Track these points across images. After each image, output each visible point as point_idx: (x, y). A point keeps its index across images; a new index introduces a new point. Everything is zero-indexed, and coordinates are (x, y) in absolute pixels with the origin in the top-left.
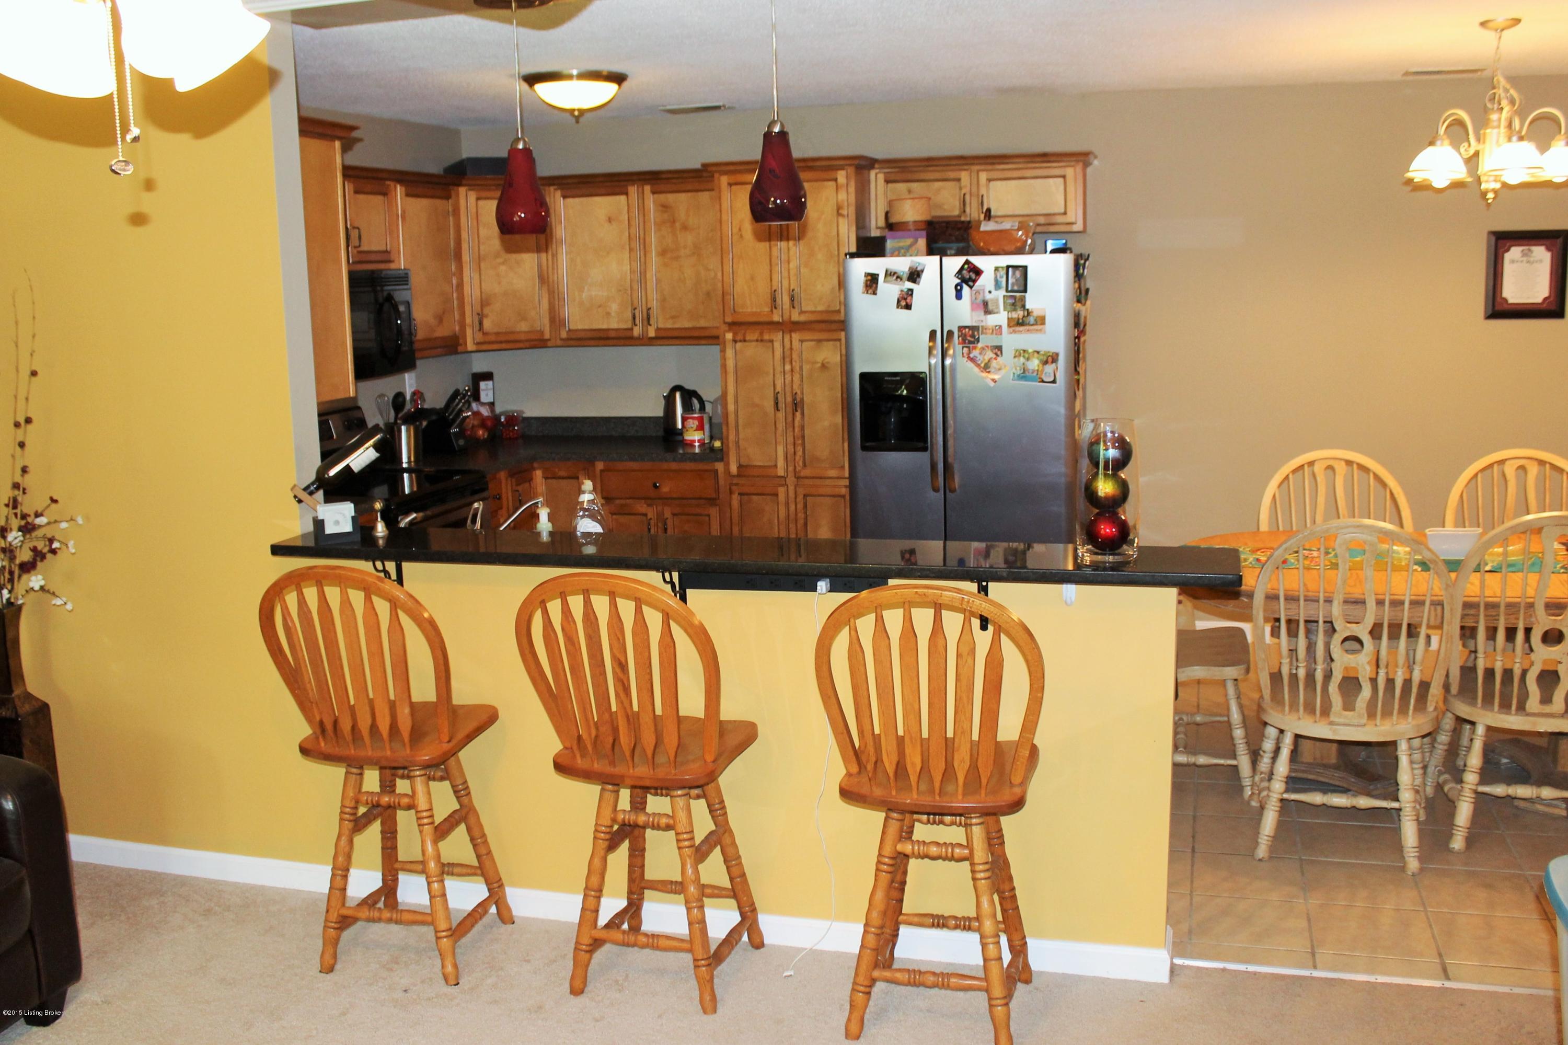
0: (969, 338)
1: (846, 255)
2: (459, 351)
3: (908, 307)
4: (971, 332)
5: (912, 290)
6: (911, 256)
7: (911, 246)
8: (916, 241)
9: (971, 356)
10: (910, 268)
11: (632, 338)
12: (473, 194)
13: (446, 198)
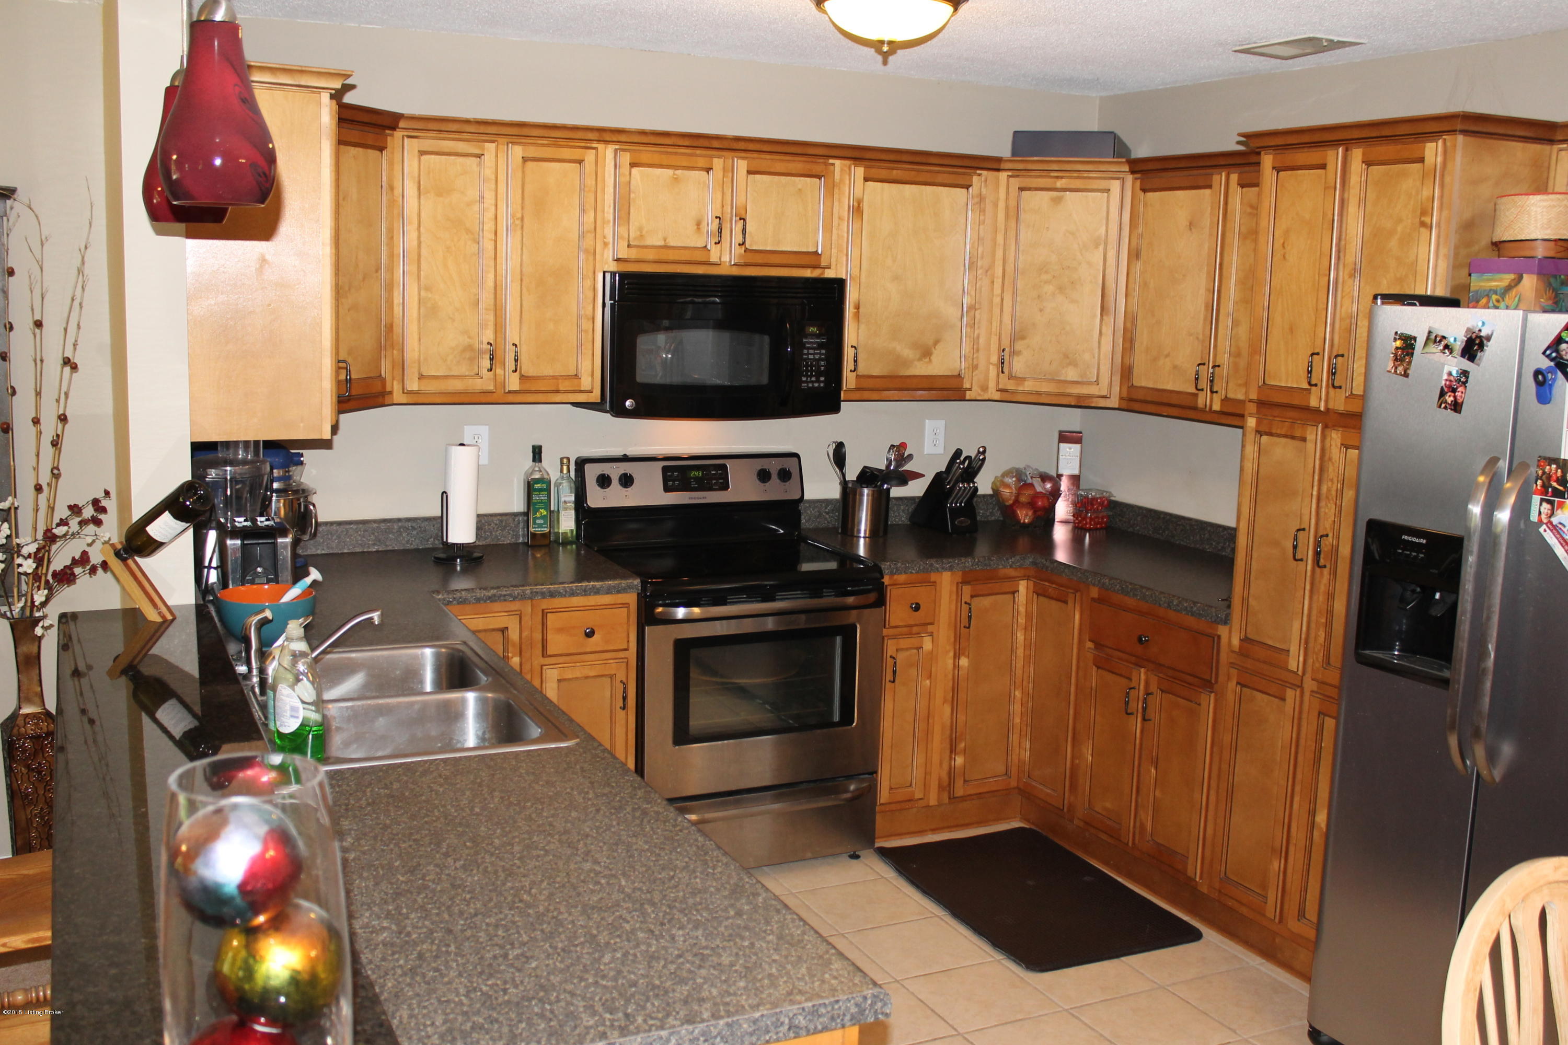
0: (1555, 484)
1: (1375, 297)
2: (967, 397)
3: (1457, 407)
4: (1559, 472)
5: (1465, 373)
6: (1507, 308)
7: (1509, 288)
8: (1520, 278)
9: (1555, 520)
10: (1468, 330)
11: (1195, 408)
12: (1015, 183)
13: (962, 187)
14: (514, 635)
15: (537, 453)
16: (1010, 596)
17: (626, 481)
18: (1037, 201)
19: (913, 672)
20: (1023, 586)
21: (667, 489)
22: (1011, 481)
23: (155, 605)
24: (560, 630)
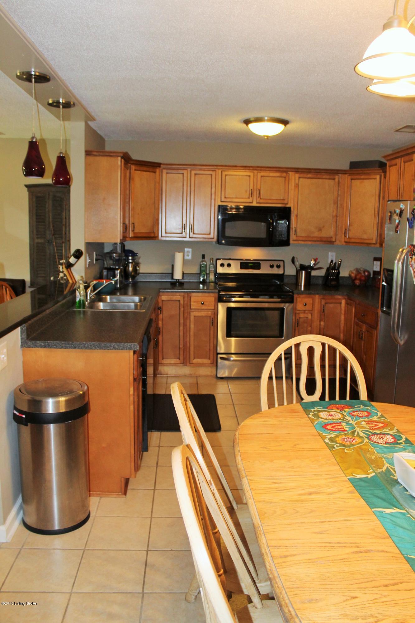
0: (412, 252)
5: (400, 221)
9: (412, 263)
10: (400, 208)
12: (350, 178)
13: (332, 179)
14: (182, 302)
15: (203, 256)
16: (339, 304)
17: (229, 265)
18: (356, 183)
19: (305, 325)
20: (343, 302)
21: (241, 268)
22: (354, 272)
23: (71, 279)
24: (195, 302)
